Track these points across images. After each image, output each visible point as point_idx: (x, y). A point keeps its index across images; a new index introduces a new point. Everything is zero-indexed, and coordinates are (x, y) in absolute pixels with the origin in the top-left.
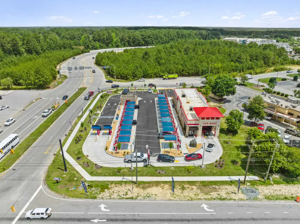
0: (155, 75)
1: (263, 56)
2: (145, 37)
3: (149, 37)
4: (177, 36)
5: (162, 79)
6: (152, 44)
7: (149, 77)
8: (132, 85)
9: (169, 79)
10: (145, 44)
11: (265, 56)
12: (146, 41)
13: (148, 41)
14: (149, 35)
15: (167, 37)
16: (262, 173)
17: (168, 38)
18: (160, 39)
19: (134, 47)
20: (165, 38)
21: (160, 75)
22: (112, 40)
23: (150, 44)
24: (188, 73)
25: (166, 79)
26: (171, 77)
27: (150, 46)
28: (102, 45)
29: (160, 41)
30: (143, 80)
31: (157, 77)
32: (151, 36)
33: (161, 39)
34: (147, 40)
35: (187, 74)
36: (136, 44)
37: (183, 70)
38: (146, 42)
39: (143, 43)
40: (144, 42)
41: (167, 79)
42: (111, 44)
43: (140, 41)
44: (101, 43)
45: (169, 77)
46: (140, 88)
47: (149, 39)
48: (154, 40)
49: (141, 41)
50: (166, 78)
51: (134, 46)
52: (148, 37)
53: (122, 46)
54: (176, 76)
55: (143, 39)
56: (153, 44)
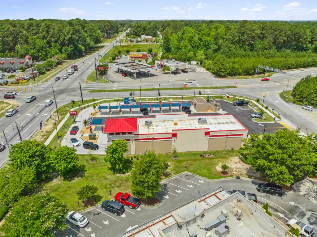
30: (309, 109)
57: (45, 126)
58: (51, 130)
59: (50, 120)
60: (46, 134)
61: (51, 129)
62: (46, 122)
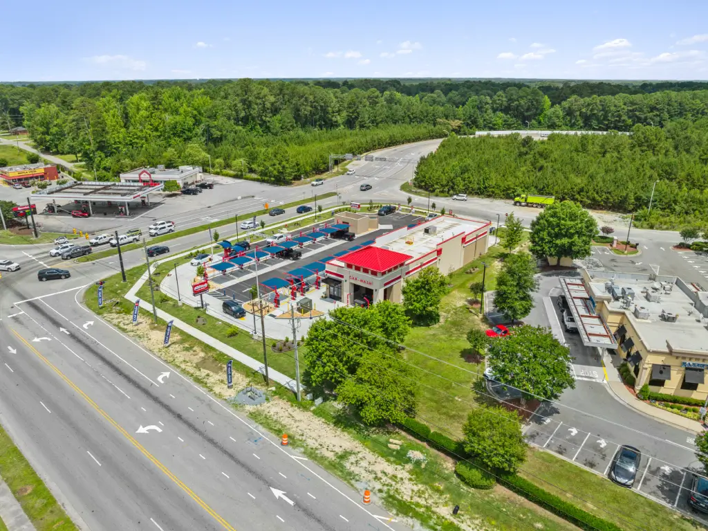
2: (638, 107)
5: (513, 202)
7: (488, 194)
8: (410, 200)
9: (527, 205)
19: (584, 132)
22: (542, 110)
24: (594, 199)
25: (520, 205)
26: (535, 202)
28: (512, 120)
30: (463, 198)
35: (589, 202)
41: (523, 204)
42: (535, 119)
43: (620, 116)
44: (509, 116)
45: (528, 201)
46: (424, 211)
47: (651, 114)
49: (624, 117)
50: (520, 203)
51: (600, 129)
53: (563, 127)
54: (548, 200)
55: (631, 113)
62: (126, 332)
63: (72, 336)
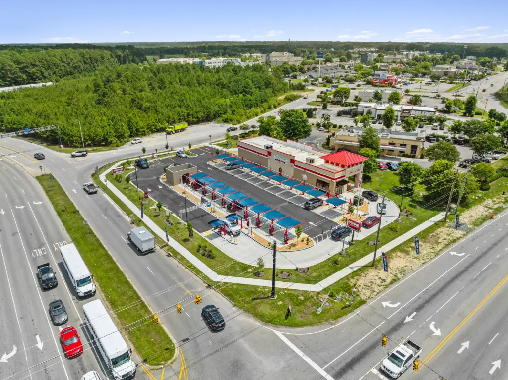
0: (148, 128)
1: (265, 82)
2: (24, 65)
3: (34, 66)
4: (82, 61)
5: (165, 133)
6: (43, 78)
10: (28, 79)
11: (267, 82)
12: (29, 73)
13: (33, 73)
14: (32, 61)
15: (65, 63)
16: (442, 208)
17: (69, 64)
18: (54, 68)
20: (64, 66)
21: (158, 128)
23: (39, 79)
24: (197, 118)
25: (173, 133)
26: (179, 128)
27: (39, 83)
29: (55, 72)
30: (140, 141)
31: (153, 132)
32: (37, 63)
33: (56, 68)
34: (31, 71)
36: (10, 82)
37: (188, 115)
38: (30, 76)
39: (24, 77)
40: (26, 75)
43: (16, 73)
47: (34, 70)
48: (43, 70)
49: (20, 74)
52: (31, 65)
54: (185, 125)
55: (23, 70)
56: (45, 78)
57: (405, 268)
58: (399, 254)
59: (389, 280)
60: (411, 249)
61: (396, 256)
62: (399, 279)
63: (419, 309)
